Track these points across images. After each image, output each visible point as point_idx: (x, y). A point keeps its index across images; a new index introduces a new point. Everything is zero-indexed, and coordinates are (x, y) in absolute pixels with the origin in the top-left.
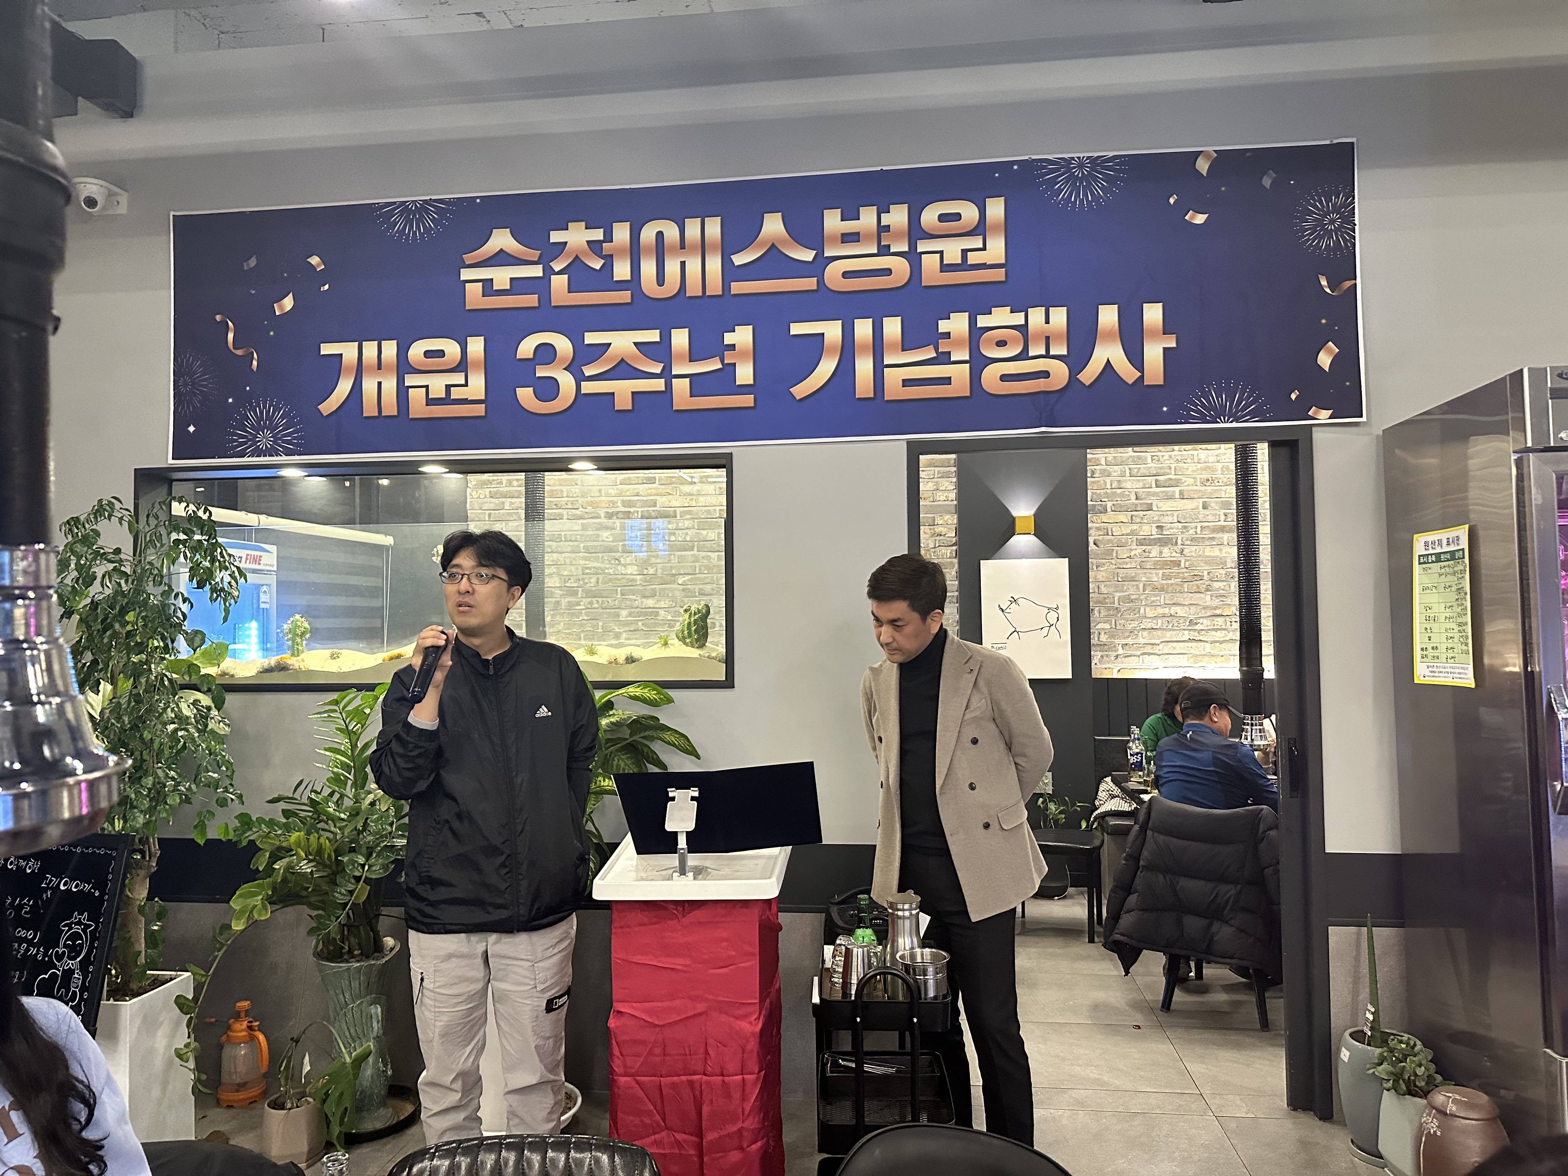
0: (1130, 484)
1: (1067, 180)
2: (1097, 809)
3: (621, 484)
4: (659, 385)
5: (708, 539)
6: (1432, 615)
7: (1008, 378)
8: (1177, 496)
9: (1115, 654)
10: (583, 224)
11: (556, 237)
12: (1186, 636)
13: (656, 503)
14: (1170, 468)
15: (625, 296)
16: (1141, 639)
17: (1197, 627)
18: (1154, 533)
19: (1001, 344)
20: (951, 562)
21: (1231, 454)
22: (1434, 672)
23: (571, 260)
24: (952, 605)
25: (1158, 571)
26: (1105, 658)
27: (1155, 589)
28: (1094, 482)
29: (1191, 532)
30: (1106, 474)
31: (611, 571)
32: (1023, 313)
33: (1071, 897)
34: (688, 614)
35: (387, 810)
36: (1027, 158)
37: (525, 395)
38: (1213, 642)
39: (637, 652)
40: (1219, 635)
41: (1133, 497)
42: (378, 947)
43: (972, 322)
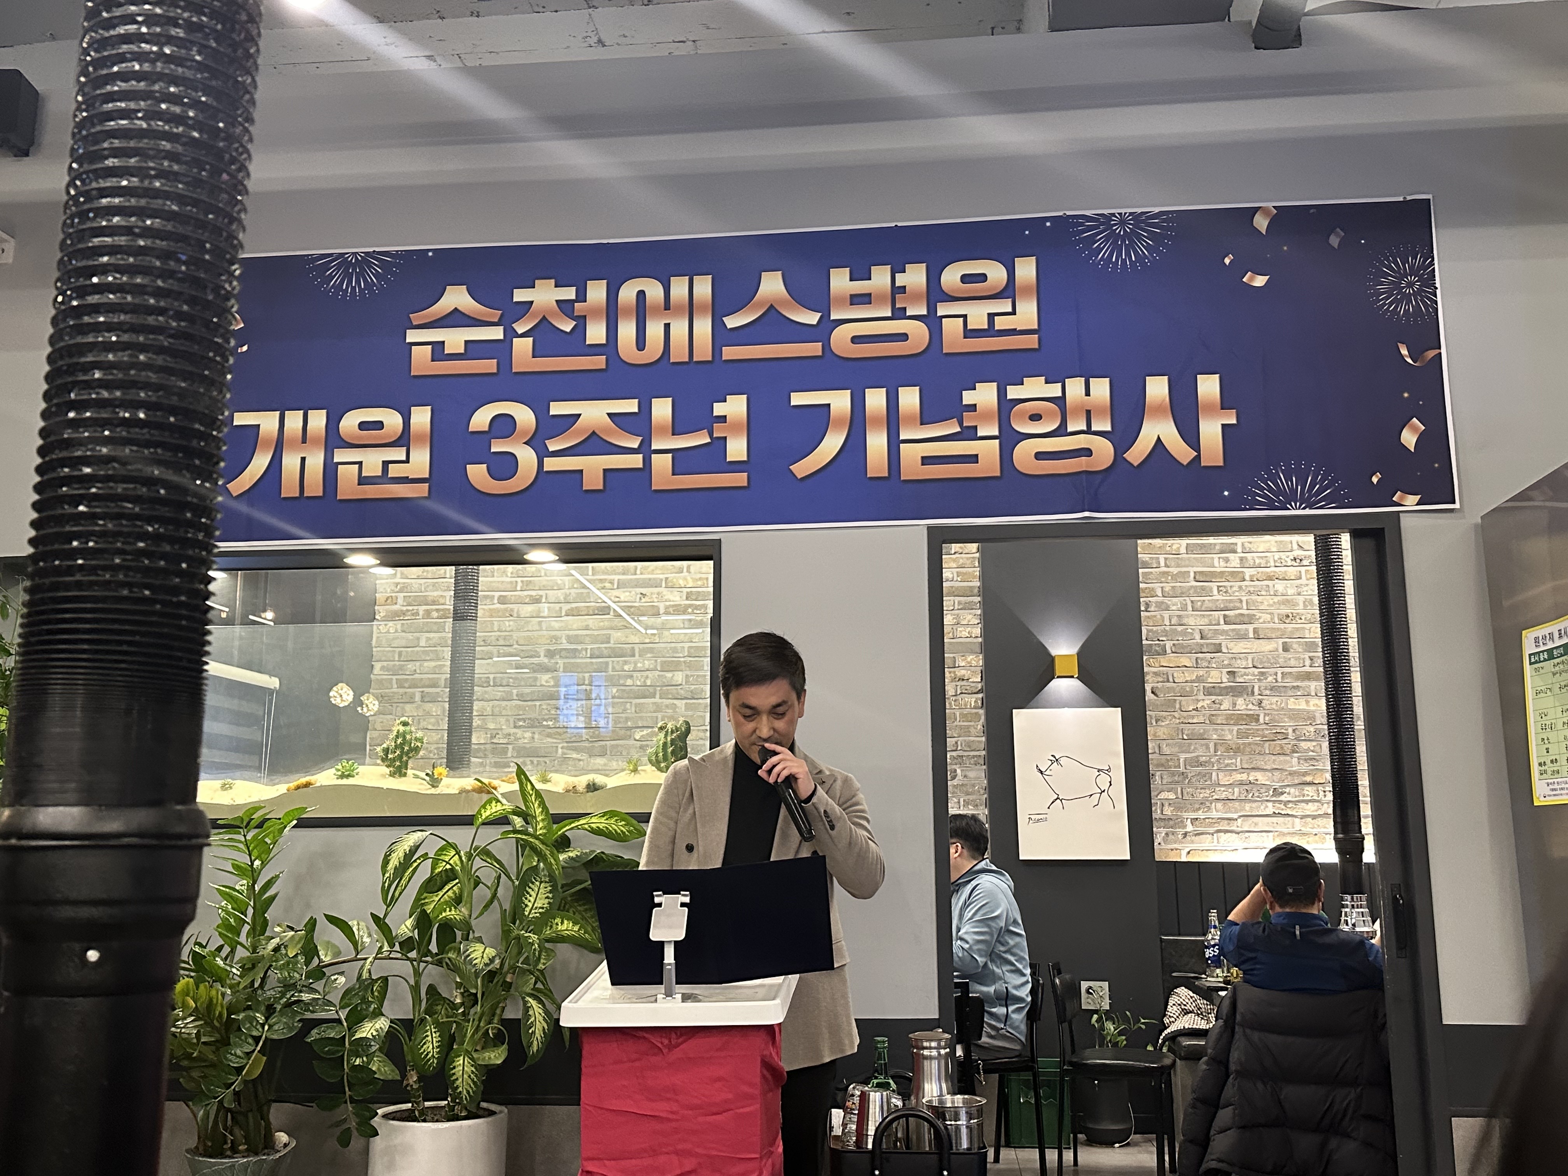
0: (1195, 621)
1: (1107, 239)
2: (1166, 1028)
3: (567, 615)
4: (636, 461)
5: (674, 683)
6: (1548, 723)
7: (1045, 457)
8: (1251, 635)
9: (1183, 831)
10: (553, 281)
11: (520, 295)
12: (1270, 809)
13: (609, 638)
14: (1241, 601)
15: (599, 362)
16: (1215, 813)
17: (1283, 798)
18: (1225, 680)
19: (1036, 417)
20: (976, 713)
21: (1313, 585)
22: (1555, 790)
23: (537, 321)
24: (978, 767)
25: (1232, 727)
26: (1171, 837)
27: (1229, 749)
28: (1148, 617)
29: (1270, 679)
30: (1163, 607)
31: (550, 723)
32: (1060, 385)
33: (1136, 1144)
34: (664, 732)
35: (296, 956)
36: (1061, 214)
37: (477, 473)
38: (1303, 817)
39: (599, 779)
40: (1311, 808)
41: (1198, 636)
42: (269, 1144)
43: (1002, 393)
